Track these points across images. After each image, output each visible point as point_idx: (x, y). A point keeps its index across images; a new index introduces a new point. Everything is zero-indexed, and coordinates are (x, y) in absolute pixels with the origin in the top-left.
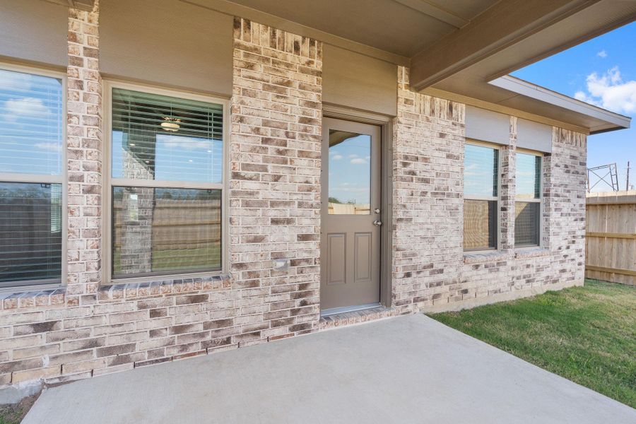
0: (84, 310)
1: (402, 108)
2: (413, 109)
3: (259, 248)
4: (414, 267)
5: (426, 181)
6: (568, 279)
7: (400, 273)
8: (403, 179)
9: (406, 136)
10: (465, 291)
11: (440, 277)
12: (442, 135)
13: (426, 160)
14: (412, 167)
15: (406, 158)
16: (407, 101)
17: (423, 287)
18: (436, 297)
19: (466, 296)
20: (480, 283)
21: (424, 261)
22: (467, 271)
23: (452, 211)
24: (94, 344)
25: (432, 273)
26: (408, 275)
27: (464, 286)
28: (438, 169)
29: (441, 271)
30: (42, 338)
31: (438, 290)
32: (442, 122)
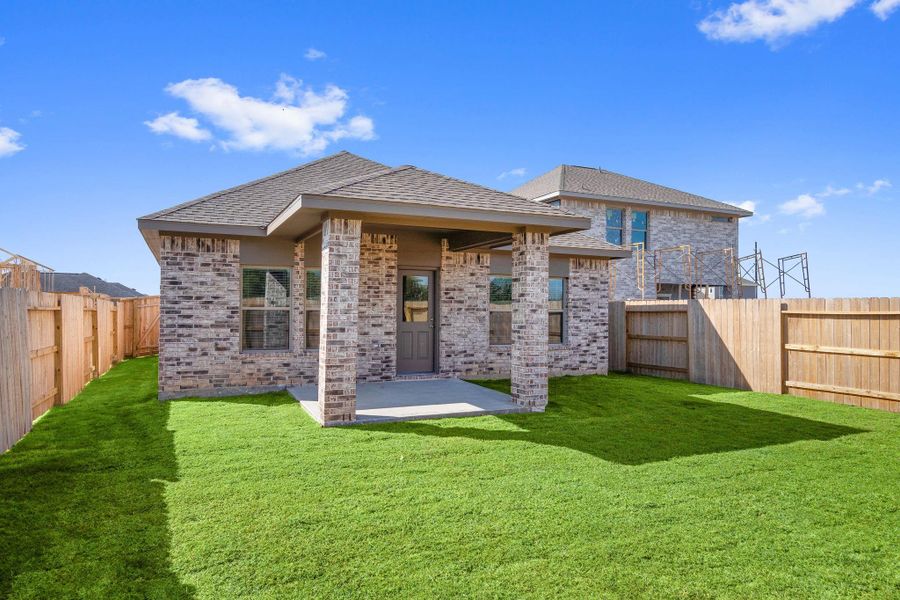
0: (299, 360)
1: (444, 262)
2: (451, 262)
3: (366, 338)
4: (454, 352)
5: (461, 302)
6: (588, 368)
7: (444, 355)
8: (445, 302)
9: (447, 278)
10: (492, 369)
11: (472, 359)
12: (472, 275)
13: (461, 290)
14: (451, 294)
15: (447, 289)
16: (447, 258)
17: (459, 364)
18: (468, 370)
19: (491, 372)
20: (503, 365)
21: (460, 348)
22: (492, 356)
23: (481, 320)
24: (302, 373)
25: (466, 356)
26: (449, 356)
27: (490, 366)
28: (469, 295)
29: (472, 355)
30: (285, 369)
31: (470, 366)
32: (473, 267)
